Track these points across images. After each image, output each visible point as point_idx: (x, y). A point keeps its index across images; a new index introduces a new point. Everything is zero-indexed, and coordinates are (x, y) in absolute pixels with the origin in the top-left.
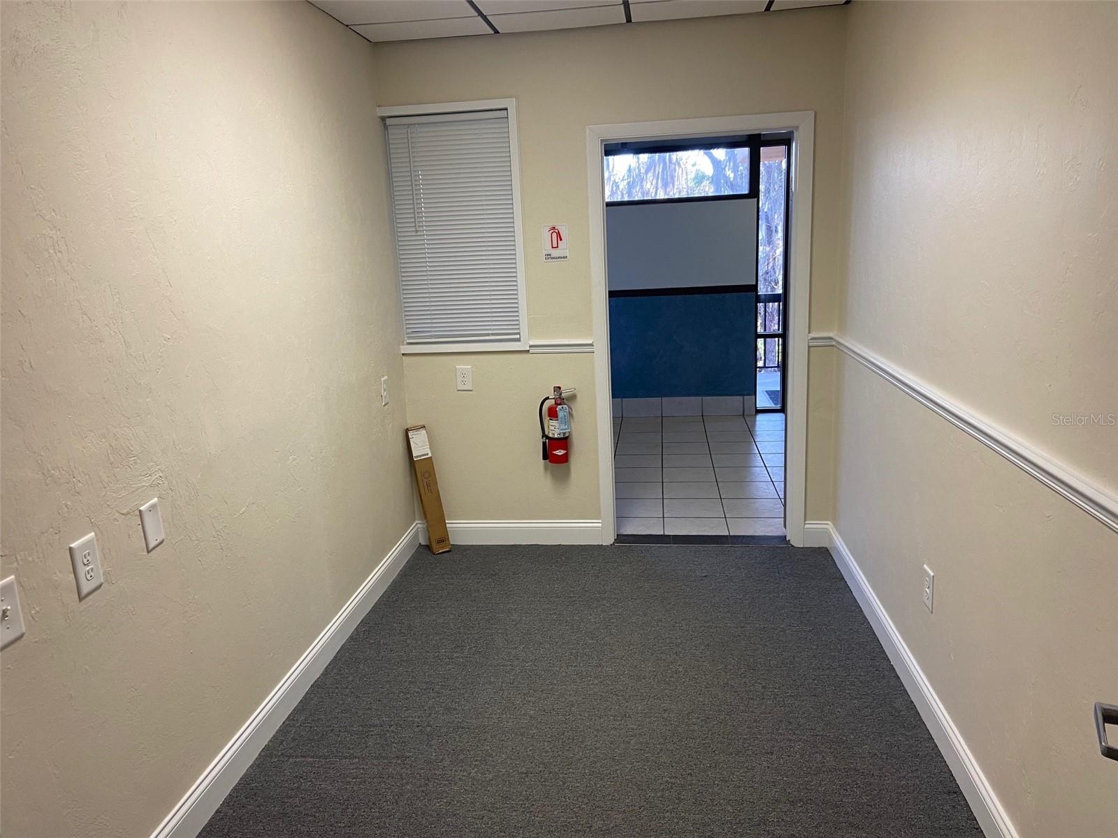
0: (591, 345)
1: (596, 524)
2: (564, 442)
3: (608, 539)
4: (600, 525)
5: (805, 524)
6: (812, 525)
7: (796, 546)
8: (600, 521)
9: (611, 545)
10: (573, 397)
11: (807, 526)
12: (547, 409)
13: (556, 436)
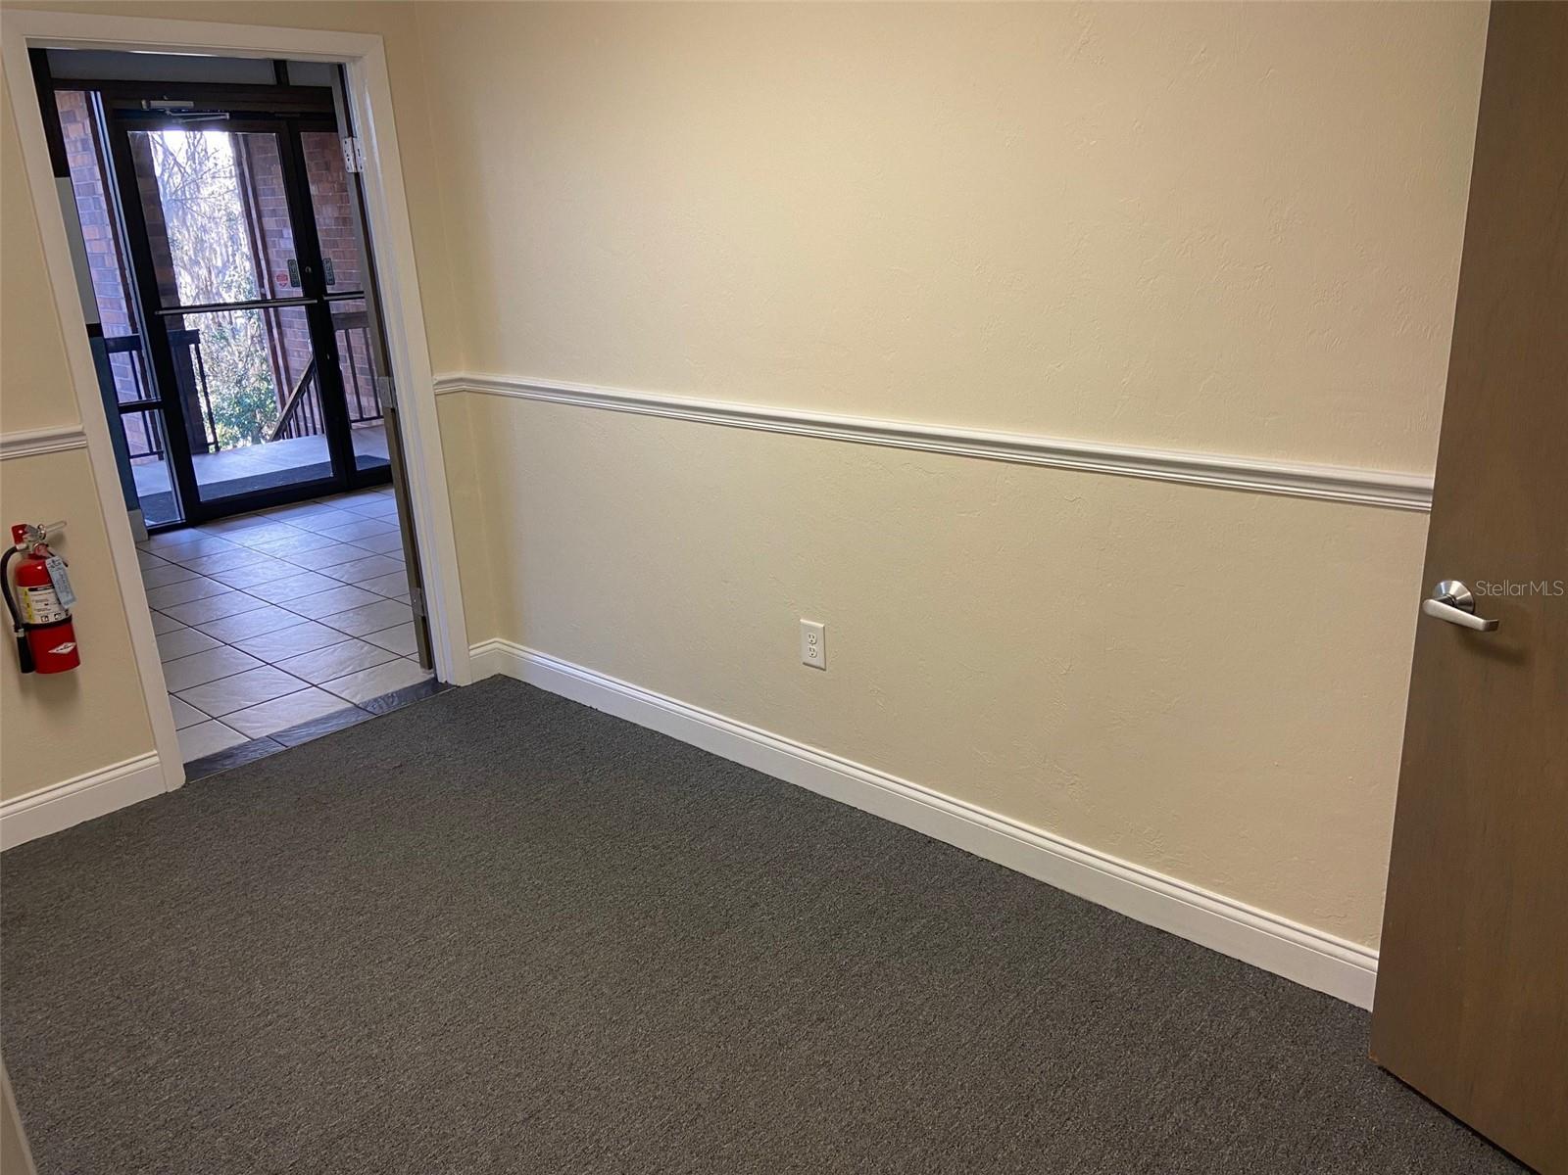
0: (81, 434)
1: (149, 760)
2: (63, 629)
3: (177, 780)
4: (156, 759)
5: (470, 650)
6: (479, 649)
7: (462, 685)
8: (155, 752)
9: (184, 786)
10: (59, 539)
11: (472, 653)
12: (13, 574)
13: (52, 619)
